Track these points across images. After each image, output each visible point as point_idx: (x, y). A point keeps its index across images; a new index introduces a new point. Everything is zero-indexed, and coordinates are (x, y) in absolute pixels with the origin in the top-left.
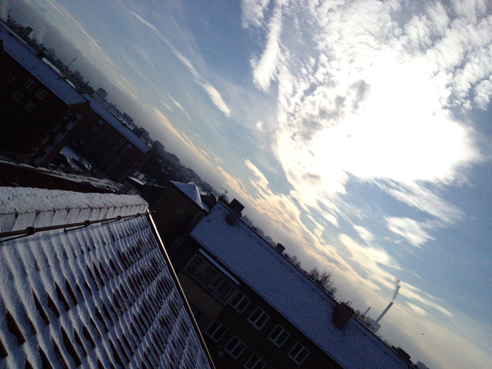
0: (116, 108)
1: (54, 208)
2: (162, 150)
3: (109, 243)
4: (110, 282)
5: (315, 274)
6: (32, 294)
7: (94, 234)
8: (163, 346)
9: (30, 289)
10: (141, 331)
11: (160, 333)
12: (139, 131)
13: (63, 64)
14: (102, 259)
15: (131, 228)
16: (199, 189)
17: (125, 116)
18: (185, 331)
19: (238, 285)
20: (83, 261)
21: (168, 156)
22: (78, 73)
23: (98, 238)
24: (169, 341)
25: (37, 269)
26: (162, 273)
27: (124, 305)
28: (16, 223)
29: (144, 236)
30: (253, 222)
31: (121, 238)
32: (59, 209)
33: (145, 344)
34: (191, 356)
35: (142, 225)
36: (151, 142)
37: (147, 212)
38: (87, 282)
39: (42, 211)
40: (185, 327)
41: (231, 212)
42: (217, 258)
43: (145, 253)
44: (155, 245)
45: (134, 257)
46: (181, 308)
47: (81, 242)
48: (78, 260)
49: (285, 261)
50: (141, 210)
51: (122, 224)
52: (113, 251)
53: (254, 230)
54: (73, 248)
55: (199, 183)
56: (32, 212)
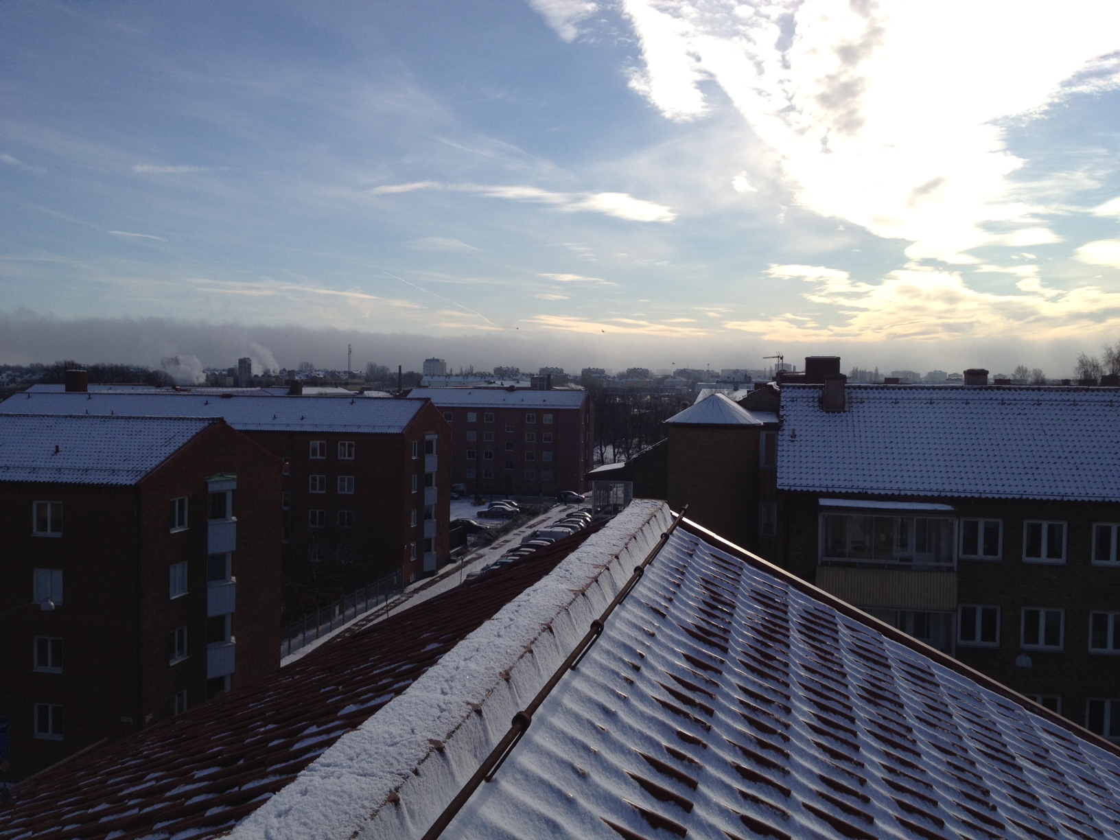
0: (474, 372)
1: (526, 645)
2: (605, 377)
3: (659, 627)
4: (720, 698)
5: (1089, 370)
6: (611, 828)
7: (621, 633)
8: (908, 739)
9: (600, 824)
10: (845, 746)
11: (882, 722)
12: (542, 379)
13: (339, 373)
14: (671, 665)
15: (671, 568)
16: (726, 392)
17: (501, 373)
18: (923, 680)
19: (951, 511)
20: (643, 697)
21: (624, 380)
22: (372, 368)
23: (633, 635)
24: (912, 722)
25: (582, 776)
26: (794, 608)
27: (777, 721)
28: (488, 724)
29: (704, 563)
30: (877, 370)
31: (670, 600)
32: (533, 640)
33: (872, 763)
34: (975, 718)
35: (685, 548)
36: (575, 380)
37: (674, 517)
38: (679, 730)
39: (511, 668)
40: (919, 674)
41: (821, 388)
42: (866, 492)
43: (733, 593)
44: (736, 566)
45: (719, 617)
46: (882, 643)
47: (614, 666)
48: (634, 702)
49: (1007, 395)
50: (662, 523)
51: (650, 575)
52: (676, 636)
53: (893, 383)
54: (609, 688)
55: (718, 382)
56: (498, 683)
